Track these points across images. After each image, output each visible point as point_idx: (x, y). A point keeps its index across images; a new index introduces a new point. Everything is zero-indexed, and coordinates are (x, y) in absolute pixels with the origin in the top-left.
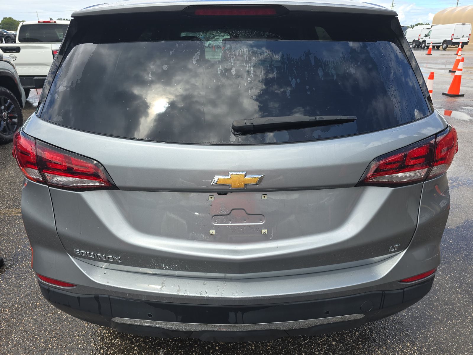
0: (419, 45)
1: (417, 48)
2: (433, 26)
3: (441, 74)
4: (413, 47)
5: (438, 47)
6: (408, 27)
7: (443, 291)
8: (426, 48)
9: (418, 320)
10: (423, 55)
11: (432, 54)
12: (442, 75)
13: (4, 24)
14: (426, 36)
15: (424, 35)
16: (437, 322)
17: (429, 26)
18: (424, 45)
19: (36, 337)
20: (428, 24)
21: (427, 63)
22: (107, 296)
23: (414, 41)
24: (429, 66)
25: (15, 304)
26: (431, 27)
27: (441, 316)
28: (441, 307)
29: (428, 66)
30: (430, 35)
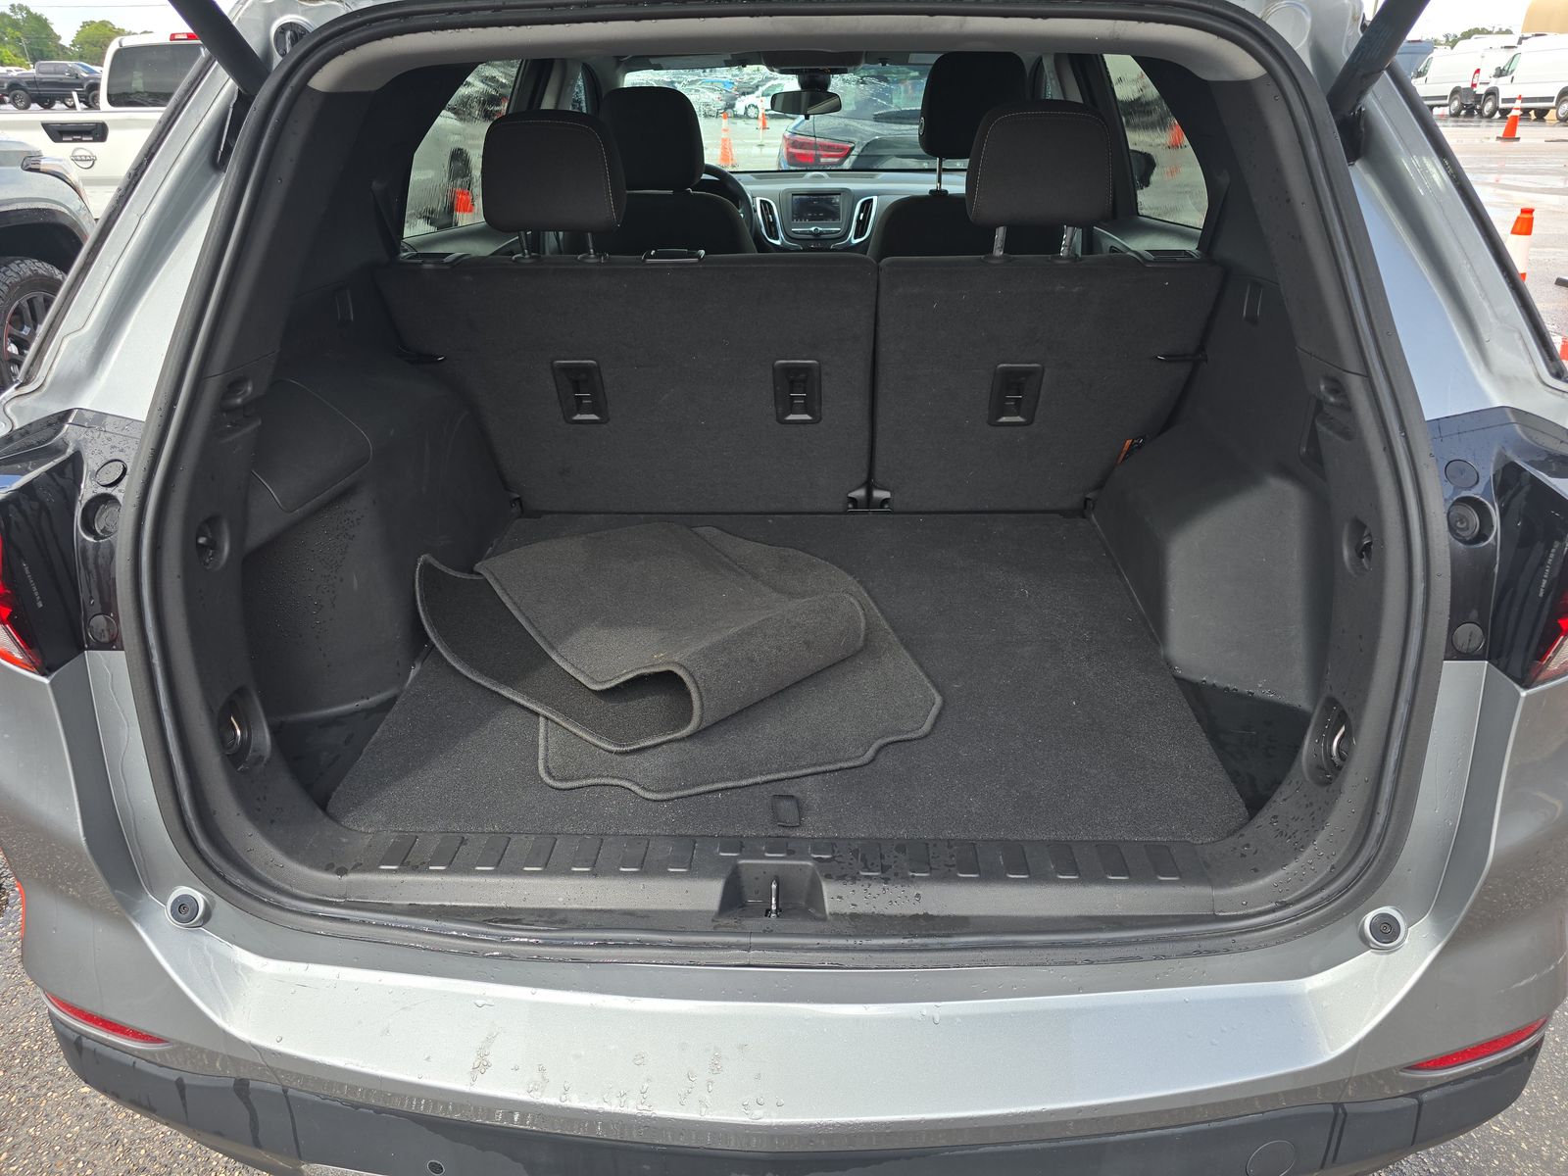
0: (1472, 105)
1: (1466, 116)
2: (1526, 38)
3: (1552, 208)
4: (1453, 112)
5: (1541, 114)
6: (1436, 42)
7: (1557, 1039)
8: (1498, 115)
9: (1460, 1154)
10: (1485, 141)
11: (1518, 139)
12: (1554, 212)
13: (87, 42)
14: (1500, 73)
15: (1493, 72)
16: (1534, 1168)
17: (1512, 40)
18: (1489, 106)
19: (80, 1165)
20: (1508, 32)
21: (1502, 171)
22: (279, 1089)
23: (1456, 91)
24: (1506, 179)
25: (21, 1039)
26: (1520, 43)
27: (1548, 1143)
28: (1550, 1104)
29: (1501, 182)
30: (1512, 71)
